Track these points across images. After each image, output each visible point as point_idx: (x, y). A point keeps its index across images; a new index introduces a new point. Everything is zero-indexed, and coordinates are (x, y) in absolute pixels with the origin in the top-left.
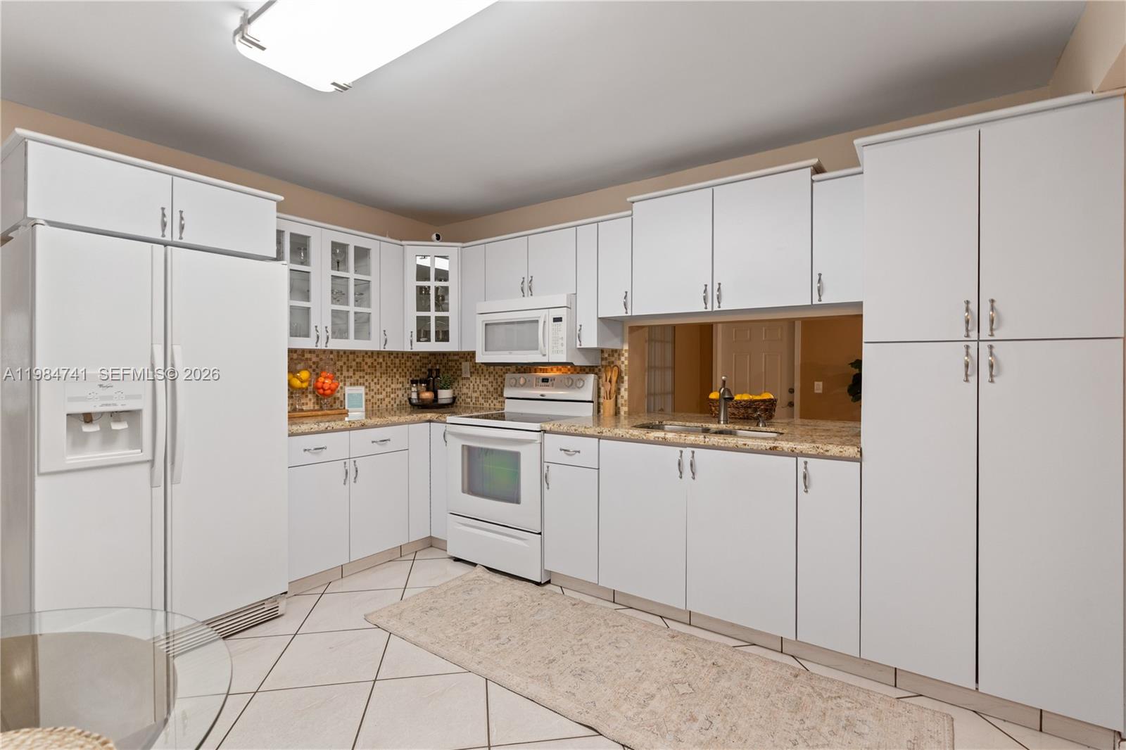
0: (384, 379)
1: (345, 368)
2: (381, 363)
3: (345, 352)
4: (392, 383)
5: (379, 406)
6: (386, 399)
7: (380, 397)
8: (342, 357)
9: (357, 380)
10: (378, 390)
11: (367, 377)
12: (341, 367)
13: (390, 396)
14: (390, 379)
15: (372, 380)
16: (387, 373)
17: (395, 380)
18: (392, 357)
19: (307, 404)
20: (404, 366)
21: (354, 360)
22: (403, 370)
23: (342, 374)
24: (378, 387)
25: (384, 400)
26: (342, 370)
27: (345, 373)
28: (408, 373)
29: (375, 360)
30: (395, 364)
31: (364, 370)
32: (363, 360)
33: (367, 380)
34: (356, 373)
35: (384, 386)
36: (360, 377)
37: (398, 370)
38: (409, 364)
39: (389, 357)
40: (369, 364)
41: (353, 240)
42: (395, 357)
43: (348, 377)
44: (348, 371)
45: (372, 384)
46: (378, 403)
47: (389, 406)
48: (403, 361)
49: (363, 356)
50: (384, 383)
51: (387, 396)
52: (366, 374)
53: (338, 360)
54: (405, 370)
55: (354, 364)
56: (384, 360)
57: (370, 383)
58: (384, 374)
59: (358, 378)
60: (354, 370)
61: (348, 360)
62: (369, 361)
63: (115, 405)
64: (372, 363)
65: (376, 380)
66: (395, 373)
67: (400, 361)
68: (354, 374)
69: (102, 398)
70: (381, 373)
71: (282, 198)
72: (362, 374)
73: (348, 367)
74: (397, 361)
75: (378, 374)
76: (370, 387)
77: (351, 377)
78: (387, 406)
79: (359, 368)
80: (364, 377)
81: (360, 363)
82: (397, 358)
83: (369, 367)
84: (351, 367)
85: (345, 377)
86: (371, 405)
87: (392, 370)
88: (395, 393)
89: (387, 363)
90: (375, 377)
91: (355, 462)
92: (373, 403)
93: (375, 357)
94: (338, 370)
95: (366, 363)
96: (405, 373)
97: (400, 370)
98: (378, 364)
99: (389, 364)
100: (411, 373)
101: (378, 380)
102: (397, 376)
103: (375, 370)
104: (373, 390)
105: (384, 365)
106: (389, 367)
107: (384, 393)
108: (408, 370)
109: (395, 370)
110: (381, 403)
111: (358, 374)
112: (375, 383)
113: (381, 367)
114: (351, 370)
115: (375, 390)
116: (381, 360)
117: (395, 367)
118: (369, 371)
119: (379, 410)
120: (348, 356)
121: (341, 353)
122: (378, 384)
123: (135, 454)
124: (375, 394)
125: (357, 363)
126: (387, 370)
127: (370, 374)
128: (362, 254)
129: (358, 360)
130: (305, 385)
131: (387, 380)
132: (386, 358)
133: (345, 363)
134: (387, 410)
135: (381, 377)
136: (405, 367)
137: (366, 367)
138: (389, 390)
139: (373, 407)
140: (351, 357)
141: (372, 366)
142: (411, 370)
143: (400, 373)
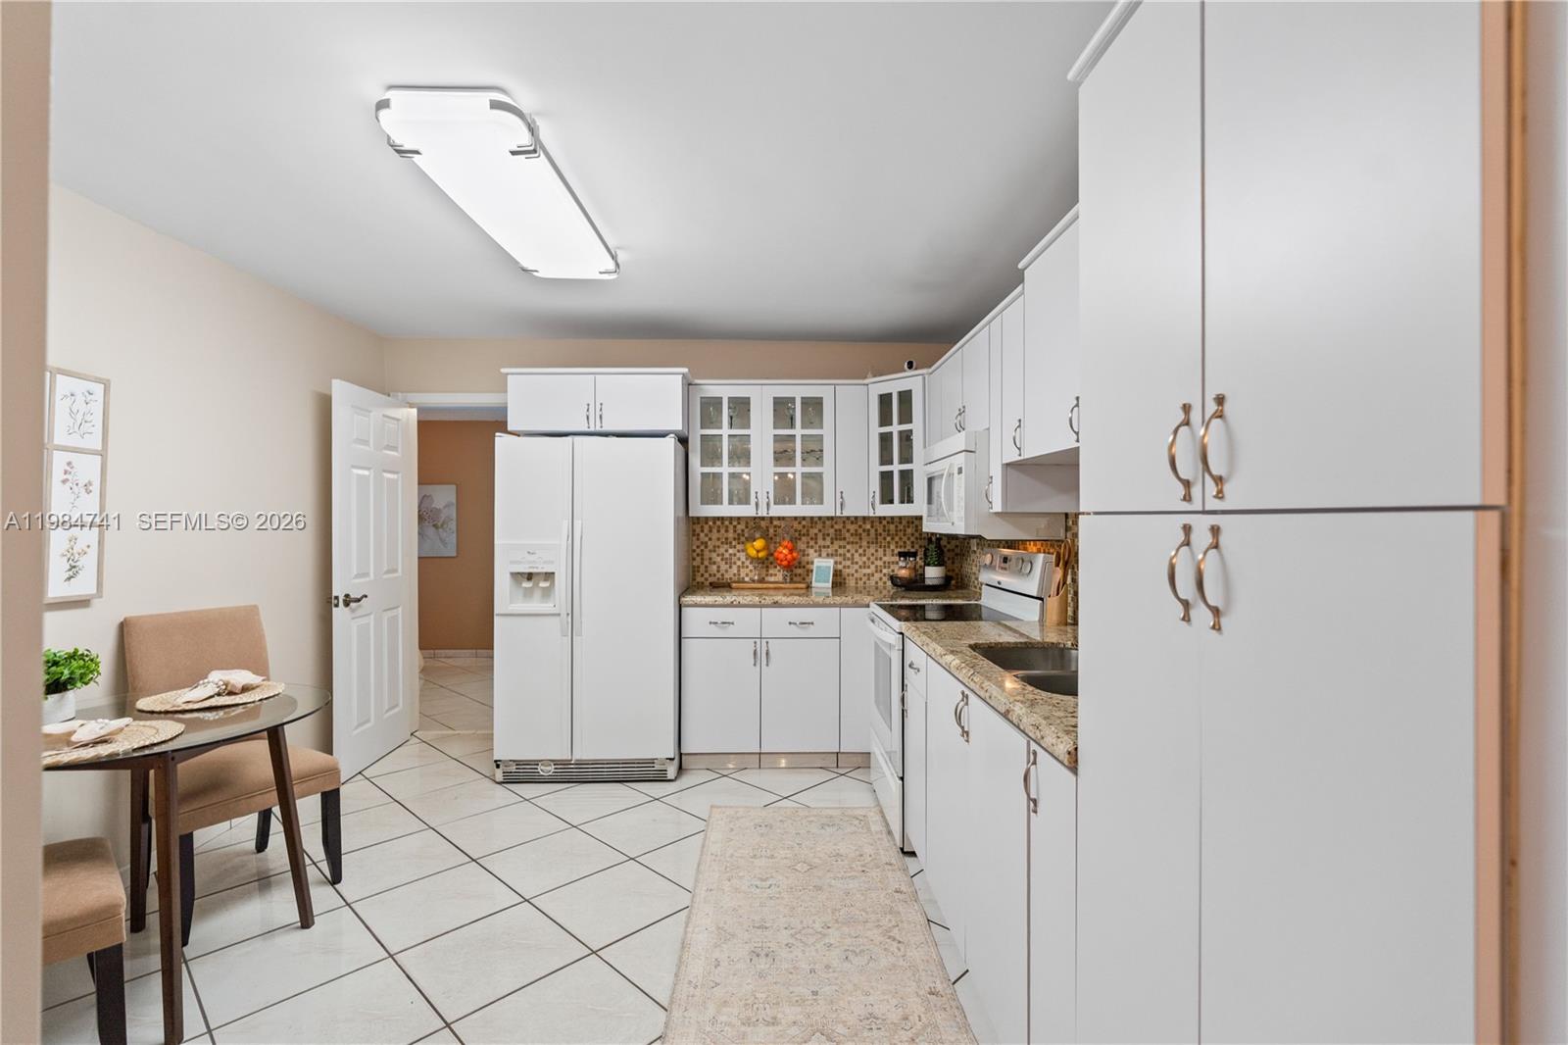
0: (872, 550)
1: (820, 536)
2: (869, 530)
3: (820, 518)
4: (885, 555)
5: (865, 583)
6: (876, 575)
7: (867, 571)
8: (816, 523)
9: (836, 551)
10: (865, 563)
11: (848, 547)
12: (816, 534)
13: (881, 571)
14: (881, 551)
15: (857, 551)
16: (877, 543)
17: (888, 552)
18: (884, 522)
19: (776, 575)
20: (902, 533)
21: (832, 527)
22: (901, 539)
23: (816, 543)
24: (865, 559)
25: (873, 575)
26: (816, 539)
27: (821, 542)
28: (908, 542)
29: (860, 527)
30: (889, 531)
31: (845, 539)
32: (844, 527)
33: (848, 551)
34: (835, 542)
35: (872, 559)
36: (840, 547)
37: (893, 539)
38: (909, 531)
39: (881, 523)
40: (852, 531)
41: (798, 390)
42: (888, 523)
43: (824, 547)
44: (824, 539)
45: (856, 555)
46: (864, 579)
47: (880, 584)
48: (902, 527)
49: (844, 522)
50: (873, 555)
51: (876, 571)
52: (848, 543)
53: (812, 527)
54: (905, 539)
55: (832, 531)
56: (872, 527)
57: (853, 555)
58: (873, 543)
59: (836, 547)
60: (832, 539)
61: (824, 527)
62: (852, 528)
63: (537, 568)
64: (856, 531)
65: (861, 551)
66: (889, 543)
67: (896, 526)
68: (832, 543)
69: (530, 562)
70: (868, 543)
71: (685, 370)
72: (842, 543)
73: (824, 535)
74: (892, 527)
75: (864, 544)
76: (853, 559)
77: (828, 547)
78: (877, 583)
79: (838, 536)
80: (845, 547)
81: (840, 530)
82: (893, 523)
83: (852, 535)
84: (828, 535)
85: (820, 547)
86: (854, 581)
87: (885, 539)
88: (889, 567)
89: (876, 530)
90: (861, 547)
91: (767, 643)
92: (856, 579)
93: (860, 523)
94: (812, 539)
95: (848, 531)
96: (905, 542)
97: (897, 539)
98: (864, 531)
99: (880, 531)
100: (913, 543)
101: (865, 551)
102: (892, 547)
103: (861, 539)
104: (857, 563)
105: (873, 531)
106: (881, 534)
107: (873, 567)
108: (909, 539)
109: (889, 539)
110: (869, 579)
111: (837, 544)
112: (860, 555)
113: (869, 535)
114: (828, 539)
115: (860, 563)
116: (868, 527)
117: (888, 535)
118: (851, 540)
119: (865, 588)
120: (824, 523)
121: (815, 519)
122: (865, 555)
123: (546, 607)
124: (860, 567)
125: (836, 531)
126: (877, 539)
127: (852, 543)
128: (813, 406)
129: (836, 527)
130: (761, 555)
131: (877, 551)
132: (877, 524)
133: (820, 531)
134: (877, 588)
135: (869, 547)
136: (904, 535)
137: (847, 535)
138: (879, 563)
139: (857, 583)
140: (828, 523)
141: (856, 534)
142: (912, 539)
143: (897, 543)
